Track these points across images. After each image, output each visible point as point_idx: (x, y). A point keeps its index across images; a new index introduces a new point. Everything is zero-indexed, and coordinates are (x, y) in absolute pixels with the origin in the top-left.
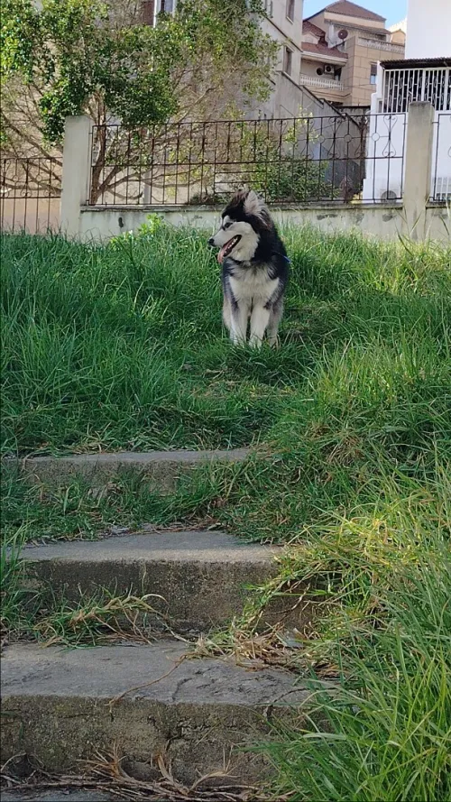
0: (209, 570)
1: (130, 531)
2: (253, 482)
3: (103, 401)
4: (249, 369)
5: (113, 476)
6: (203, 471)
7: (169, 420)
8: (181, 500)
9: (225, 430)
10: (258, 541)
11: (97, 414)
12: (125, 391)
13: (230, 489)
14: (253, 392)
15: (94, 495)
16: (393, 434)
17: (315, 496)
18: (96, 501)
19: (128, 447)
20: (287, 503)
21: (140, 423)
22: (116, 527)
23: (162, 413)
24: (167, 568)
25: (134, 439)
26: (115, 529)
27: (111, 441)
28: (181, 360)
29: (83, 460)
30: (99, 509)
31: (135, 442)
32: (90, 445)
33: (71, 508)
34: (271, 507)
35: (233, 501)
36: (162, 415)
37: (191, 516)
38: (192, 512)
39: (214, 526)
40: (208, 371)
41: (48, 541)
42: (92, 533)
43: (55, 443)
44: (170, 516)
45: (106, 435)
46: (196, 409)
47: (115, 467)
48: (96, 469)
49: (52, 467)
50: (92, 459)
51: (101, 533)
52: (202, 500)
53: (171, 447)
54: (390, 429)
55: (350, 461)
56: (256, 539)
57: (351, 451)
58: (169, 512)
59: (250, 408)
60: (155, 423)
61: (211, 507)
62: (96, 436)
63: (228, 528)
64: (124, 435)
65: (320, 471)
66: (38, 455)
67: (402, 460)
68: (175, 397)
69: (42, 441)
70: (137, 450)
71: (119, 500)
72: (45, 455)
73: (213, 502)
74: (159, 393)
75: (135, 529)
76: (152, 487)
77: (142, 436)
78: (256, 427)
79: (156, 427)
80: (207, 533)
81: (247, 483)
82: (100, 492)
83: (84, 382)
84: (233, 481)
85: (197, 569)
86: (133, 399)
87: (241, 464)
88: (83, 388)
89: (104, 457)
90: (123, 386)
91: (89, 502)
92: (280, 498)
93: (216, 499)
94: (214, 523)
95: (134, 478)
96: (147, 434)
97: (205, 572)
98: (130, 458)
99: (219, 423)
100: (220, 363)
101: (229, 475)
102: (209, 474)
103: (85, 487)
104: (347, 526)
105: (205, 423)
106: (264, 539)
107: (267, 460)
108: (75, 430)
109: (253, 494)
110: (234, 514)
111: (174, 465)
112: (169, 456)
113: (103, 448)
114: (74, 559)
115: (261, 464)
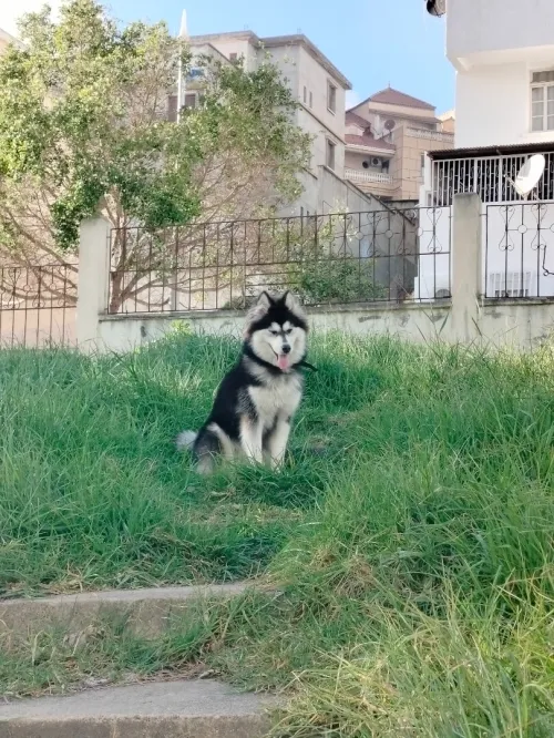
0: (190, 727)
1: (109, 683)
2: (251, 620)
3: (87, 532)
4: (260, 489)
5: (94, 619)
6: (194, 610)
7: (162, 552)
8: (169, 645)
9: (225, 560)
10: (253, 690)
11: (80, 547)
12: (114, 520)
13: (226, 629)
14: (259, 516)
15: (71, 642)
16: (407, 560)
17: (318, 634)
18: (72, 648)
19: (114, 585)
20: (288, 643)
21: (129, 556)
22: (92, 678)
23: (155, 544)
24: (142, 725)
25: (120, 575)
26: (91, 681)
27: (94, 577)
28: (184, 482)
29: (60, 601)
30: (75, 658)
31: (122, 578)
32: (70, 583)
33: (43, 658)
34: (271, 649)
35: (229, 643)
36: (155, 546)
37: (181, 662)
38: (181, 658)
39: (206, 673)
40: (215, 493)
41: (11, 698)
42: (63, 687)
43: (30, 583)
44: (157, 663)
45: (88, 572)
46: (191, 538)
47: (96, 608)
48: (76, 610)
49: (24, 611)
50: (69, 599)
51: (76, 686)
52: (194, 643)
53: (162, 582)
54: (404, 554)
55: (360, 592)
56: (250, 688)
57: (361, 580)
58: (154, 659)
59: (255, 534)
60: (146, 556)
61: (204, 651)
62: (76, 572)
63: (220, 674)
64: (111, 570)
65: (327, 605)
66: (10, 597)
67: (417, 590)
68: (168, 524)
69: (15, 581)
70: (124, 587)
71: (99, 646)
72: (17, 596)
73: (206, 646)
74: (151, 521)
75: (114, 680)
76: (138, 629)
77: (131, 571)
78: (262, 556)
79: (147, 560)
80: (197, 683)
81: (245, 622)
82: (77, 639)
83: (64, 512)
84: (228, 620)
85: (175, 727)
86: (121, 528)
87: (238, 599)
88: (65, 519)
89: (83, 597)
90: (111, 513)
91: (64, 651)
92: (280, 639)
93: (209, 641)
94: (206, 669)
95: (118, 621)
96: (137, 568)
97: (185, 728)
98: (112, 596)
99: (218, 554)
100: (227, 484)
101: (224, 613)
102: (202, 612)
103: (60, 632)
104: (347, 669)
105: (203, 554)
106: (259, 687)
107: (268, 594)
108: (53, 567)
109: (251, 634)
110: (229, 658)
111: (162, 603)
112: (159, 592)
113: (85, 586)
114: (36, 719)
115: (261, 599)
